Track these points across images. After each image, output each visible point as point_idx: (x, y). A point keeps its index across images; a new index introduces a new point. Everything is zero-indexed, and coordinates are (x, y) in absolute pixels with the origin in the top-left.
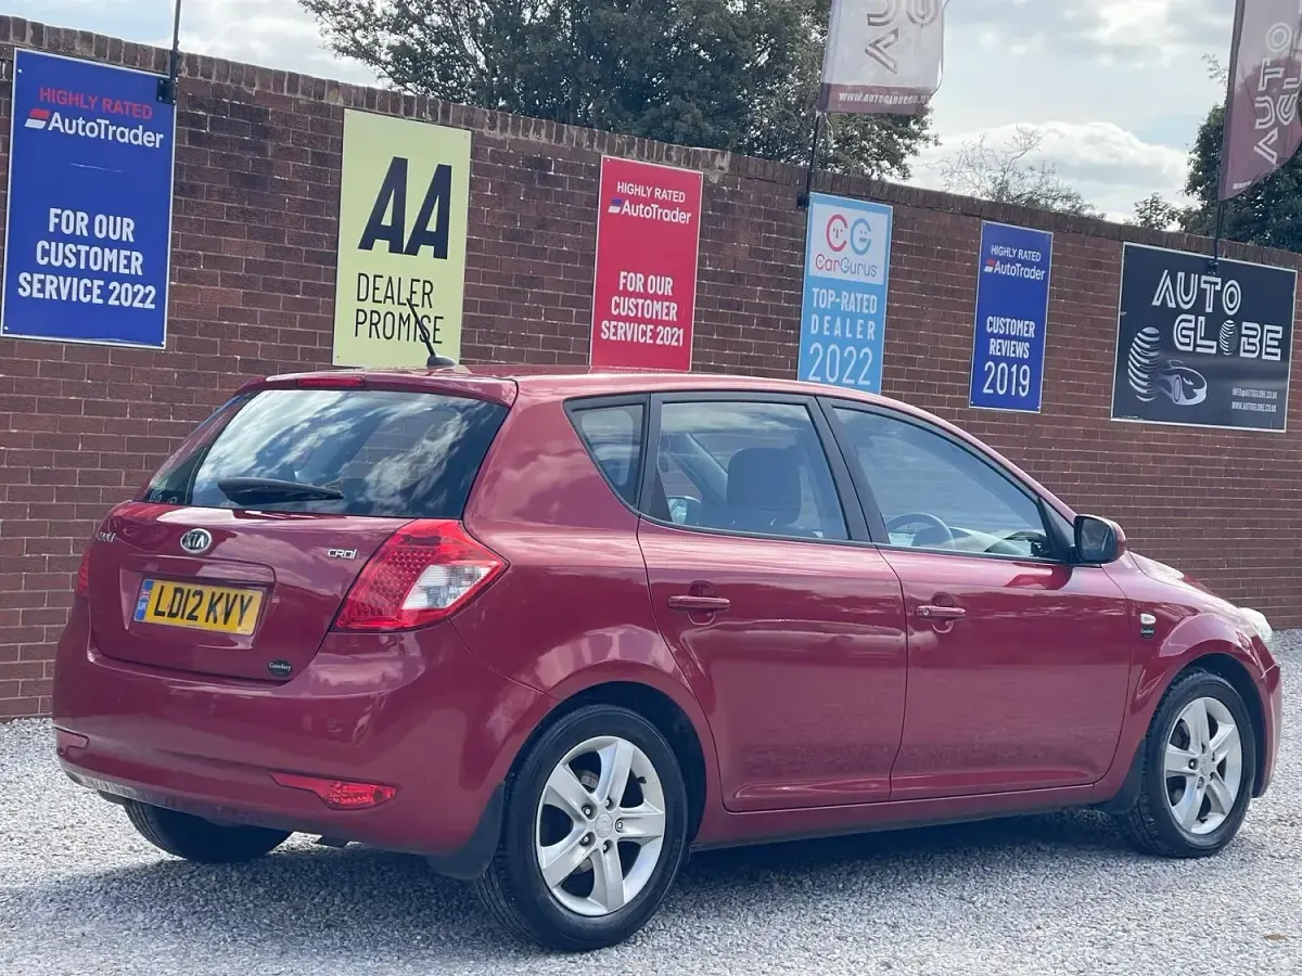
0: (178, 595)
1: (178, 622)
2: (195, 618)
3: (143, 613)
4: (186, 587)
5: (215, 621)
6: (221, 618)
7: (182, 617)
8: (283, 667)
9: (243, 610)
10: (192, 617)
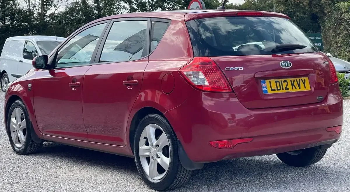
0: (278, 83)
1: (281, 91)
2: (288, 89)
3: (266, 91)
4: (280, 80)
5: (296, 88)
6: (297, 87)
7: (283, 89)
8: (321, 98)
9: (304, 84)
10: (286, 89)
